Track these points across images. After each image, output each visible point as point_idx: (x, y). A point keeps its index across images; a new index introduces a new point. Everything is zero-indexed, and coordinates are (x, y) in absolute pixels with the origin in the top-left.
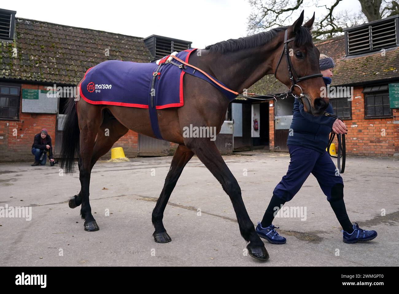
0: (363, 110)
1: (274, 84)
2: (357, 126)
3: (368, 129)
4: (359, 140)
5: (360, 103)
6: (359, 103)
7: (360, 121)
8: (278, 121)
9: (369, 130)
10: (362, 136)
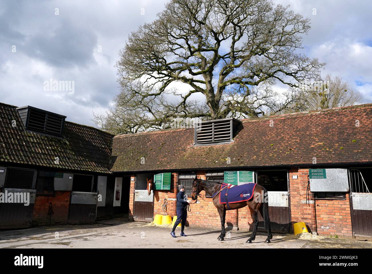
1: (136, 161)
4: (201, 214)
7: (202, 198)
8: (137, 194)
9: (209, 206)
10: (203, 211)
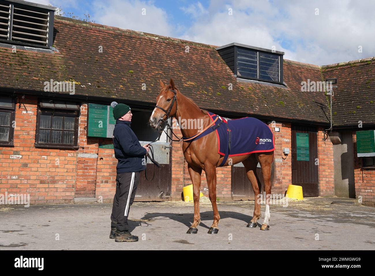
0: (33, 133)
2: (21, 156)
3: (38, 163)
5: (31, 122)
6: (28, 122)
7: (26, 149)
10: (28, 174)
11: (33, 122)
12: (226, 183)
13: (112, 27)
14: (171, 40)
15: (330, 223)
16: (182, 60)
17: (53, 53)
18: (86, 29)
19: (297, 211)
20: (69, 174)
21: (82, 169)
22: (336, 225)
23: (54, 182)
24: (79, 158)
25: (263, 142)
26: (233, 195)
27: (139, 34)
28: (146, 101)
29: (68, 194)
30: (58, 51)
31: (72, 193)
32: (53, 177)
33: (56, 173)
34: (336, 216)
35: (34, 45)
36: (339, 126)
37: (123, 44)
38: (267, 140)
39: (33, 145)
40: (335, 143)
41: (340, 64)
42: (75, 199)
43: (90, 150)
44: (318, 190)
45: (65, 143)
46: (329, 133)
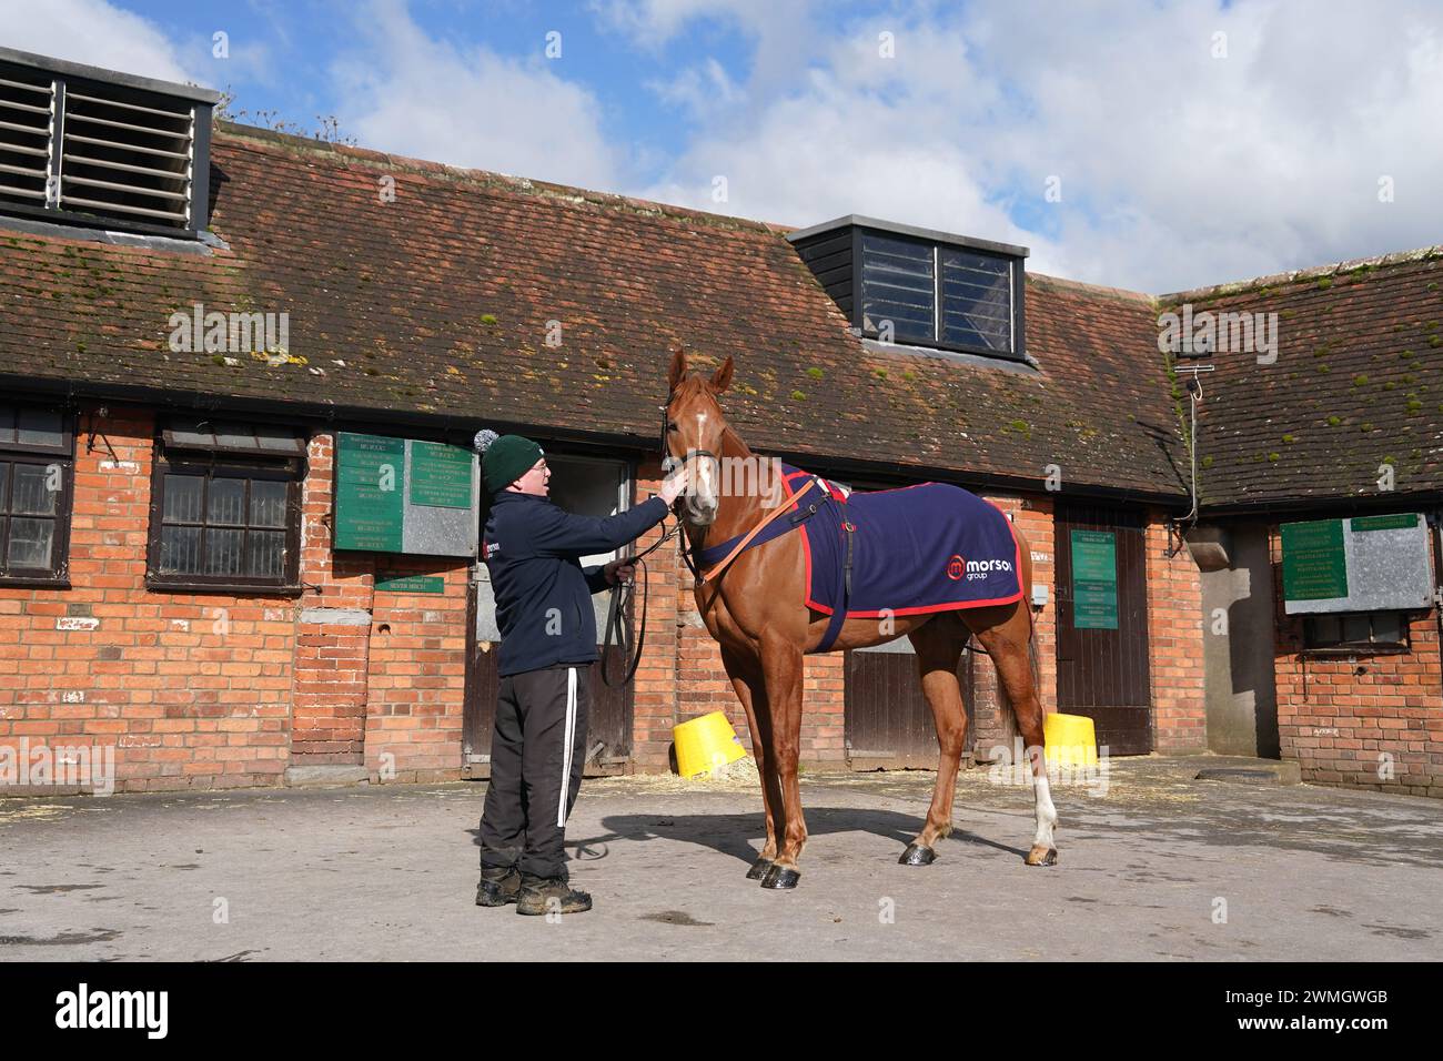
0: (139, 538)
2: (95, 622)
3: (158, 644)
4: (97, 705)
5: (131, 499)
6: (121, 500)
7: (116, 595)
9: (166, 647)
10: (122, 683)
11: (138, 498)
12: (826, 710)
13: (420, 162)
14: (629, 206)
15: (1191, 845)
16: (670, 277)
17: (209, 253)
18: (328, 168)
19: (1075, 807)
20: (270, 682)
21: (315, 663)
22: (1212, 852)
23: (215, 711)
24: (305, 626)
25: (981, 571)
26: (852, 753)
27: (516, 188)
28: (543, 422)
29: (265, 753)
30: (226, 247)
31: (281, 749)
32: (213, 695)
33: (222, 679)
34: (1213, 822)
35: (140, 226)
36: (1223, 507)
37: (459, 223)
38: (994, 565)
39: (138, 581)
40: (1207, 565)
41: (1223, 290)
42: (291, 770)
43: (342, 597)
44: (1149, 731)
45: (253, 574)
46: (1186, 531)
